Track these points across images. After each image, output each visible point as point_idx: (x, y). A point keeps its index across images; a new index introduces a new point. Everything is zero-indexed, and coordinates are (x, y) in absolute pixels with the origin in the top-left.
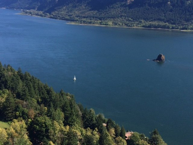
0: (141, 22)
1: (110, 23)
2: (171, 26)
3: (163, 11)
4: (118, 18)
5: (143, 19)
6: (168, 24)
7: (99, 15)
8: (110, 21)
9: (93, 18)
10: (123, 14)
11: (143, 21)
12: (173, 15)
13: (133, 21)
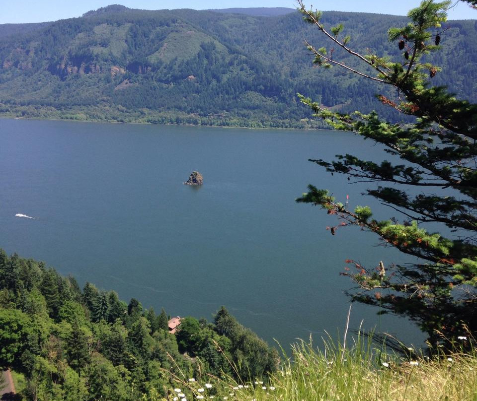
0: (142, 113)
1: (81, 115)
2: (200, 119)
3: (183, 92)
4: (95, 106)
5: (147, 107)
6: (194, 116)
7: (55, 100)
8: (80, 112)
9: (43, 105)
10: (105, 98)
11: (146, 111)
12: (200, 99)
13: (126, 112)
